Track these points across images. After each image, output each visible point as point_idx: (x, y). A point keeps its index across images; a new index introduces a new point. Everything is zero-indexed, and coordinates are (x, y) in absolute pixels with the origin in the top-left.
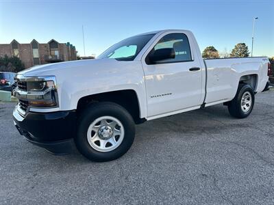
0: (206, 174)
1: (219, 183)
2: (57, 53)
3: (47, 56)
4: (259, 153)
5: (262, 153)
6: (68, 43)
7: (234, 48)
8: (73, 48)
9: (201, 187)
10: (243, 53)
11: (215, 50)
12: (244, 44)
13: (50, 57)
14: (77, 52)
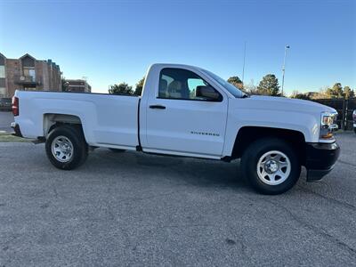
0: (233, 239)
1: (248, 251)
2: (32, 73)
3: (17, 76)
4: (292, 211)
5: (296, 212)
6: (50, 61)
7: (262, 80)
8: (56, 68)
9: (227, 257)
10: (273, 87)
11: (240, 82)
12: (273, 76)
13: (22, 79)
14: (61, 73)
